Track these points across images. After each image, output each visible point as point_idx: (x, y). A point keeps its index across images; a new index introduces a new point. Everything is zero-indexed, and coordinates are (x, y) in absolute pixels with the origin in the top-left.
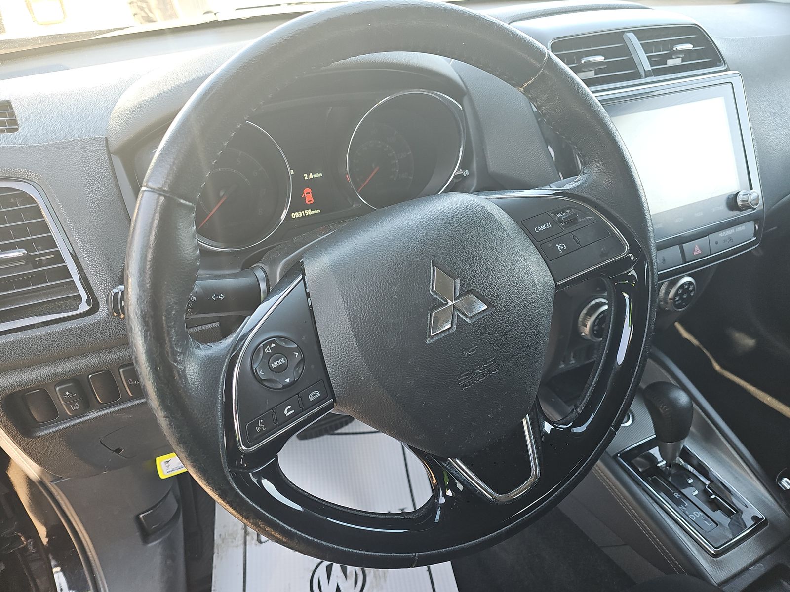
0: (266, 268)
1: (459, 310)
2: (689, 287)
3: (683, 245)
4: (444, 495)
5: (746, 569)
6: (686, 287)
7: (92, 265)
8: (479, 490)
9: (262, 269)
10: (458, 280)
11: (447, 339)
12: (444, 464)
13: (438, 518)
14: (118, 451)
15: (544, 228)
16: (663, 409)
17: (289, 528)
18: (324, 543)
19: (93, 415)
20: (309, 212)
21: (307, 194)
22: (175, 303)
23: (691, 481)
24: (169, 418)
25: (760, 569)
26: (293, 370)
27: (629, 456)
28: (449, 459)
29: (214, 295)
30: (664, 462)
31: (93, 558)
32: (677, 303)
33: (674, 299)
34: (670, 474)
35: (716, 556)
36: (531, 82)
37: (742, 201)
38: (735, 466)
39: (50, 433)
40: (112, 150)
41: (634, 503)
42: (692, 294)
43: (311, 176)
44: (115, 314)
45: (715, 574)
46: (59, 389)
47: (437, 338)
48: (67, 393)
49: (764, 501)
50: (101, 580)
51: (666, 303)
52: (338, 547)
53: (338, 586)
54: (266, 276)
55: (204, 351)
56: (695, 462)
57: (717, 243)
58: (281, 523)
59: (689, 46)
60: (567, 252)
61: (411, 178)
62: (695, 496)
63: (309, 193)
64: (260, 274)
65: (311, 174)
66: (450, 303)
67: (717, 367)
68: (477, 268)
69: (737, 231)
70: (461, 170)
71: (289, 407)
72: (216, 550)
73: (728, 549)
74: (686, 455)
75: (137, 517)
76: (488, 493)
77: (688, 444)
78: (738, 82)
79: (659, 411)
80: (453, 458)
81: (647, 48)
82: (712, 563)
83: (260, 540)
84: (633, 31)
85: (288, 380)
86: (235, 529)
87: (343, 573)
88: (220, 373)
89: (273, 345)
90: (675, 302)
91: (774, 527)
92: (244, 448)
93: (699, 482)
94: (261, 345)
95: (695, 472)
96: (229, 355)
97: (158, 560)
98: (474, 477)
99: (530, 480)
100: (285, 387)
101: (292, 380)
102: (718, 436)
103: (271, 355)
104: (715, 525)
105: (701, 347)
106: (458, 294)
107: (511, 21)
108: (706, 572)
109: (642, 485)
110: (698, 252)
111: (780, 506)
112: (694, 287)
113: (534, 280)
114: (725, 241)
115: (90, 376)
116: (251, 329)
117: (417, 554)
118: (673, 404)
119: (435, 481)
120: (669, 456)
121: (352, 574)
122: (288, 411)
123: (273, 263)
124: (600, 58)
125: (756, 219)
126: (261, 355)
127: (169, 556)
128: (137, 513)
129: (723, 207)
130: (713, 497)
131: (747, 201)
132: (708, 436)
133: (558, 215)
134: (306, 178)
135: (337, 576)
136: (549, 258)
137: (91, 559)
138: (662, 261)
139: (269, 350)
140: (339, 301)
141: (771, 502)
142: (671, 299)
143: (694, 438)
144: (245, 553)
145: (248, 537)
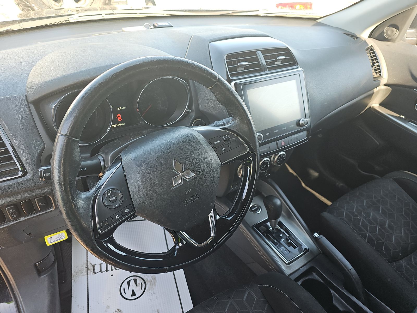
0: (103, 155)
1: (184, 176)
2: (283, 156)
3: (278, 141)
4: (178, 245)
5: (299, 269)
6: (282, 156)
7: (24, 155)
8: (192, 243)
9: (102, 156)
10: (184, 165)
11: (180, 187)
12: (178, 234)
13: (176, 254)
14: (29, 234)
15: (217, 142)
16: (271, 207)
17: (118, 261)
18: (132, 265)
19: (22, 219)
20: (120, 125)
21: (118, 116)
22: (73, 178)
23: (281, 235)
24: (71, 222)
25: (305, 268)
26: (119, 201)
27: (258, 226)
28: (180, 232)
29: (82, 169)
30: (272, 228)
31: (13, 285)
32: (278, 163)
33: (277, 161)
34: (274, 233)
35: (288, 264)
36: (212, 87)
37: (302, 123)
38: (299, 229)
39: (2, 228)
40: (29, 101)
41: (258, 245)
42: (284, 159)
43: (121, 108)
44: (41, 179)
45: (288, 271)
46: (8, 209)
47: (175, 187)
48: (11, 210)
49: (309, 242)
50: (18, 295)
51: (274, 162)
52: (137, 267)
53: (133, 290)
54: (104, 159)
55: (84, 195)
56: (284, 228)
57: (291, 140)
58: (115, 259)
59: (284, 57)
60: (225, 152)
61: (167, 109)
62: (283, 241)
63: (120, 116)
64: (101, 158)
65: (120, 108)
66: (181, 174)
67: (303, 185)
68: (191, 160)
69: (299, 135)
70: (188, 109)
71: (118, 215)
72: (73, 278)
73: (293, 261)
74: (280, 224)
75: (35, 264)
76: (195, 244)
77: (281, 219)
78: (302, 73)
79: (269, 207)
80: (182, 231)
81: (266, 58)
82: (286, 267)
83: (95, 272)
84: (260, 50)
85: (117, 205)
86: (82, 268)
87: (136, 284)
88: (90, 204)
89: (111, 192)
90: (277, 162)
91: (312, 252)
92: (101, 232)
93: (285, 236)
94: (106, 192)
95: (284, 232)
96: (94, 195)
97: (46, 284)
98: (190, 238)
99: (211, 238)
100: (116, 208)
101: (119, 205)
102: (293, 217)
103: (110, 196)
104: (289, 252)
105: (297, 176)
106: (184, 170)
107: (210, 42)
108: (284, 271)
109: (262, 237)
110: (283, 144)
111: (315, 244)
112: (285, 156)
113: (213, 164)
114: (294, 139)
115: (21, 202)
116: (102, 184)
117: (167, 267)
118: (275, 204)
119: (175, 240)
120: (273, 225)
121: (140, 284)
122: (117, 217)
123: (107, 154)
124: (246, 63)
125: (307, 129)
126: (106, 196)
127: (52, 281)
128: (35, 263)
129: (294, 125)
130: (289, 241)
131: (303, 123)
132: (289, 216)
133: (223, 137)
134: (118, 109)
135: (133, 286)
136: (219, 154)
137: (12, 285)
138: (269, 148)
139: (109, 194)
140: (137, 174)
141: (311, 242)
142: (275, 161)
143: (284, 217)
144: (88, 278)
145: (89, 271)
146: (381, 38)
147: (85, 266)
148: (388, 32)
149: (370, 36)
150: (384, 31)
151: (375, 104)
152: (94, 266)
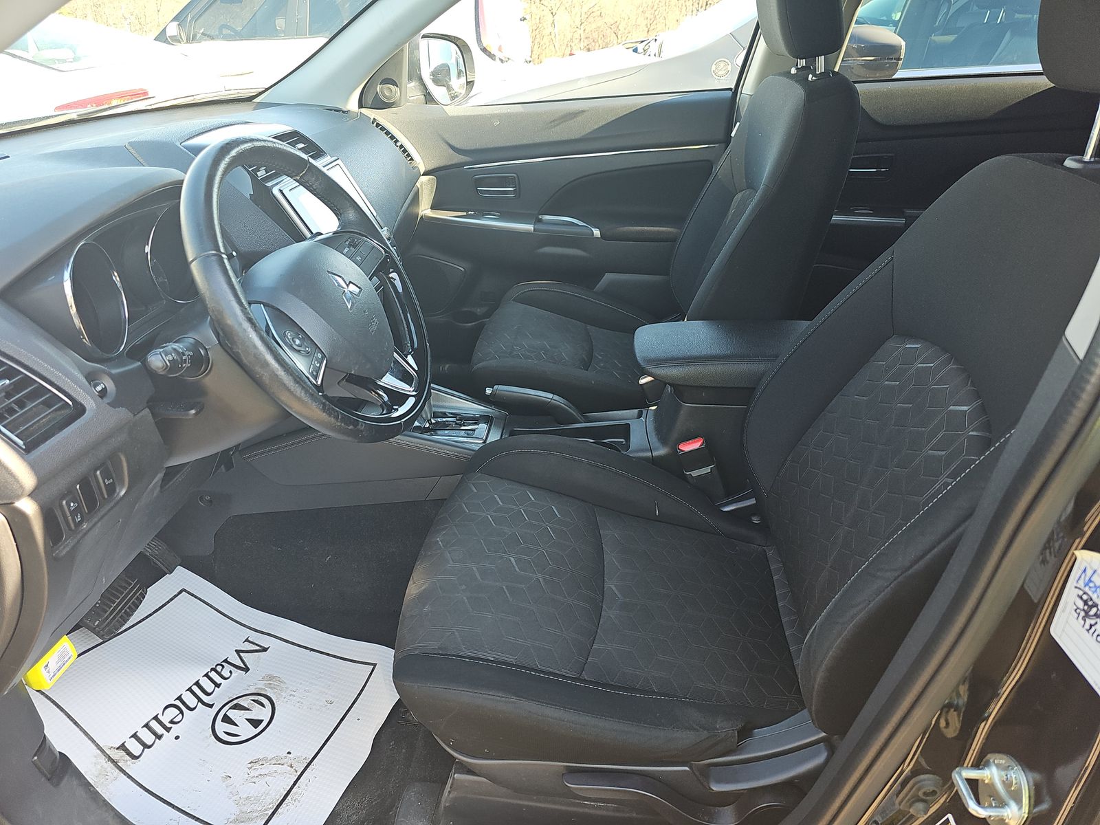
1: (352, 293)
15: (346, 250)
36: (304, 172)
53: (247, 720)
60: (362, 261)
73: (487, 436)
75: (33, 761)
78: (341, 163)
83: (135, 756)
87: (243, 710)
91: (497, 418)
111: (492, 409)
121: (253, 702)
135: (240, 716)
136: (358, 265)
144: (130, 777)
145: (119, 764)
146: (381, 105)
147: (103, 759)
148: (385, 91)
149: (361, 106)
150: (377, 92)
151: (425, 209)
152: (123, 747)
